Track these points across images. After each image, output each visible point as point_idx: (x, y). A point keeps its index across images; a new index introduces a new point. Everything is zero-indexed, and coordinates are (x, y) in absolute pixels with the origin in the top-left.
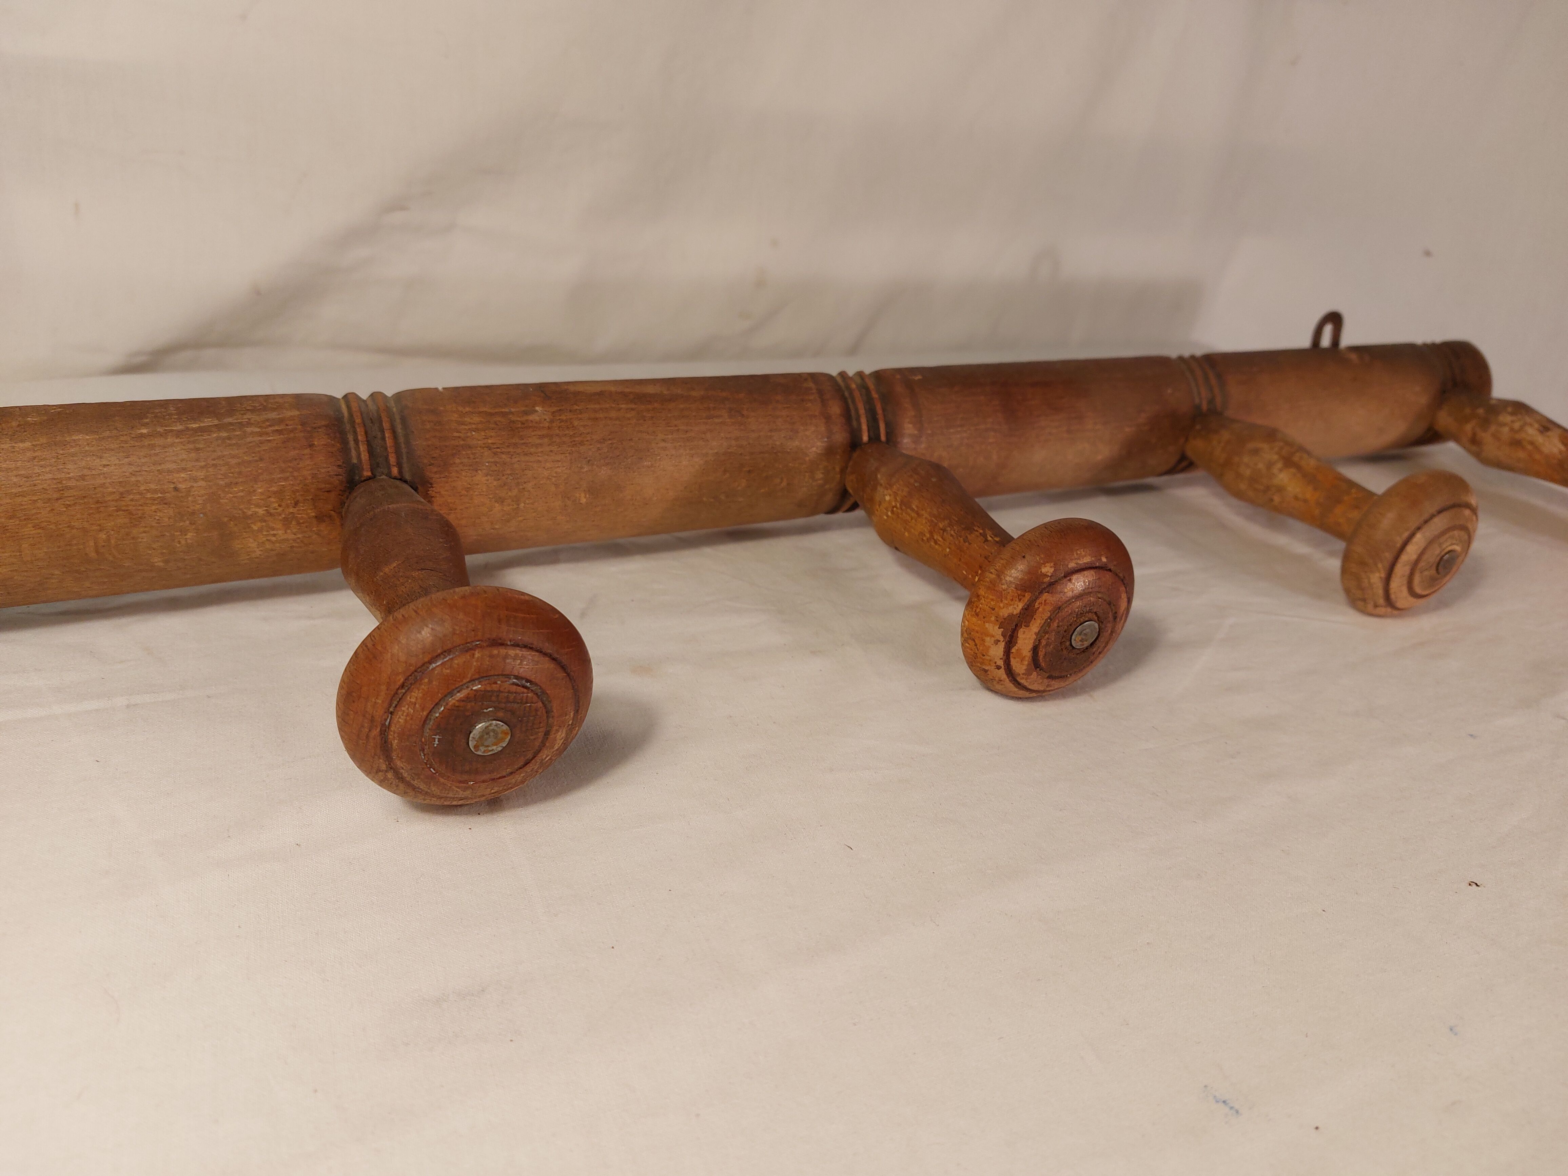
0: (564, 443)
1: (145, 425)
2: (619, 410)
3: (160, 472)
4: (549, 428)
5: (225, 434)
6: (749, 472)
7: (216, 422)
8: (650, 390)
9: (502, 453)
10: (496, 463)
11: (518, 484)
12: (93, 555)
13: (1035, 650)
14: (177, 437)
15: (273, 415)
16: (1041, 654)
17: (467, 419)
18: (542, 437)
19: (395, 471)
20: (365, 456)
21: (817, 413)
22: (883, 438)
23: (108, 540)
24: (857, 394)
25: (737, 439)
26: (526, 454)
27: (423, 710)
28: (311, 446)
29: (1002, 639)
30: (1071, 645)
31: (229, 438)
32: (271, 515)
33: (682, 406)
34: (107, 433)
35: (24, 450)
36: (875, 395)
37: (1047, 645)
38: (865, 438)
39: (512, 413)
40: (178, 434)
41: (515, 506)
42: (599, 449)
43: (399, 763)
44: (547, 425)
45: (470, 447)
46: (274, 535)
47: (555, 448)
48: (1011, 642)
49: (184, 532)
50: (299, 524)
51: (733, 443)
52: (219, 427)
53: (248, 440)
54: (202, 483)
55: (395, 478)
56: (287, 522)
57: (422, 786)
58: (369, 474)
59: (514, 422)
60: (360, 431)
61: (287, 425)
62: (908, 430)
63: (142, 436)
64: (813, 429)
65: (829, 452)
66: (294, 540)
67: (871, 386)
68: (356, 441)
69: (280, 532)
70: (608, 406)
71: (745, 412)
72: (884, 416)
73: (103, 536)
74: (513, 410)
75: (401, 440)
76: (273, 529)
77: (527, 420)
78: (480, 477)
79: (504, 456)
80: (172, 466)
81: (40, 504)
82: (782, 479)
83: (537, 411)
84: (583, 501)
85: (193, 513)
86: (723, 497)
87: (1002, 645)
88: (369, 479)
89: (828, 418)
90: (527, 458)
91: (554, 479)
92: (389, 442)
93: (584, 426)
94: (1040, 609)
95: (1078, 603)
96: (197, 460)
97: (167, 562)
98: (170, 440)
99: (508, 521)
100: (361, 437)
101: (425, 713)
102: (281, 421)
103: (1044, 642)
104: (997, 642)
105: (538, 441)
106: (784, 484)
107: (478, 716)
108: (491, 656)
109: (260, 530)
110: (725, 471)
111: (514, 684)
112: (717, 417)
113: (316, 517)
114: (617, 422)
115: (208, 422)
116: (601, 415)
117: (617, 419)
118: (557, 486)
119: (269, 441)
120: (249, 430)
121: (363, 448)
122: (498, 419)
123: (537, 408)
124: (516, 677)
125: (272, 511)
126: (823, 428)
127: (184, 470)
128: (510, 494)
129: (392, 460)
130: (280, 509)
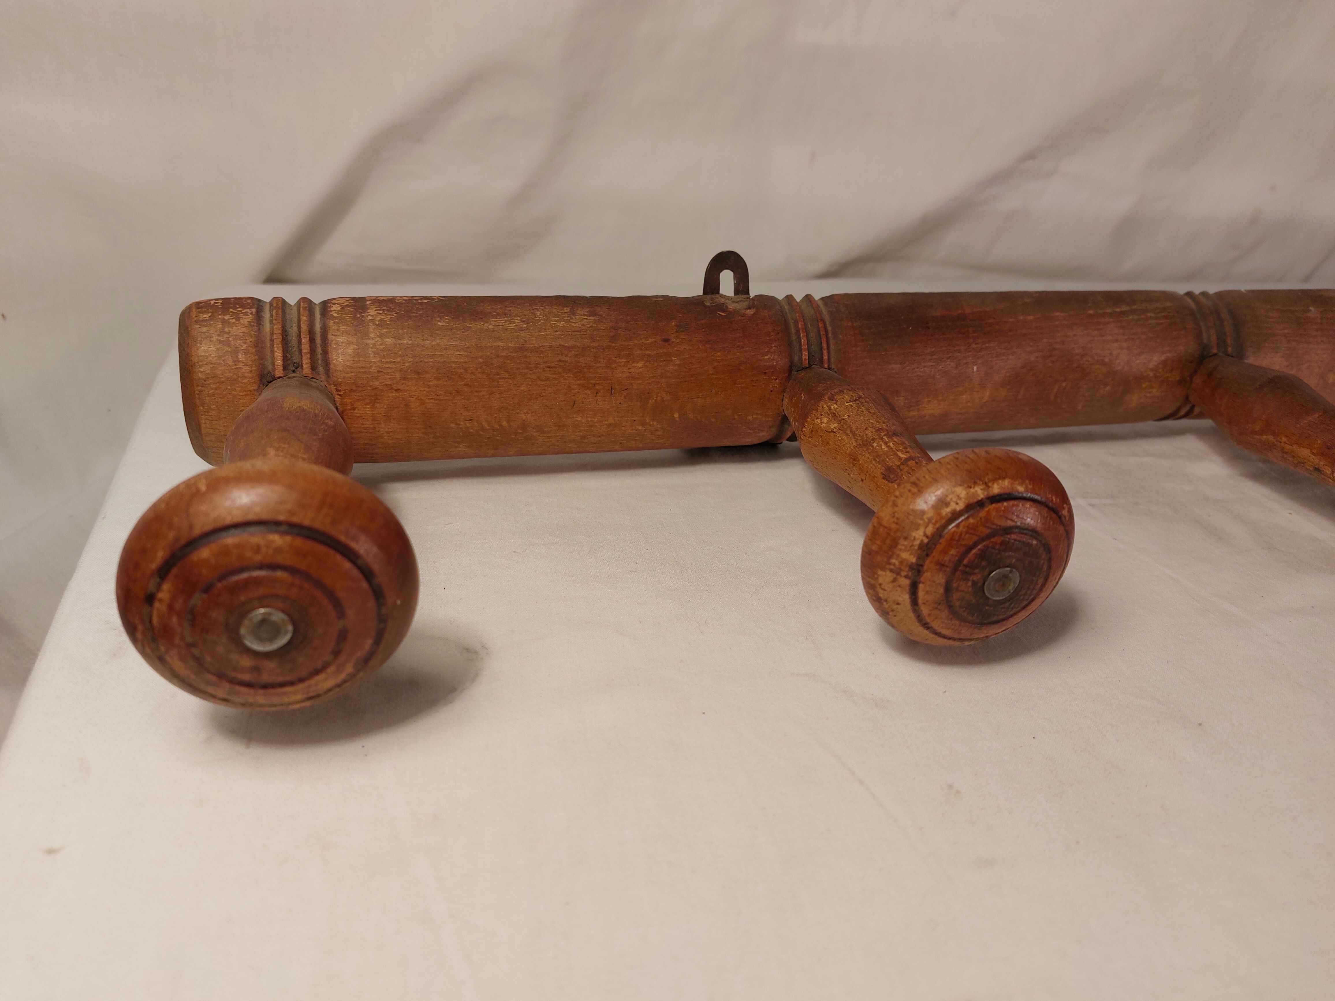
4: (1321, 323)
10: (1288, 347)
14: (1110, 317)
18: (1316, 330)
28: (1185, 328)
39: (1296, 311)
40: (1110, 315)
44: (1319, 321)
45: (1273, 335)
49: (1105, 386)
50: (1169, 385)
53: (1149, 322)
55: (1228, 355)
58: (1215, 352)
59: (1298, 317)
61: (1169, 313)
63: (1092, 315)
69: (1158, 390)
74: (1297, 309)
76: (1155, 388)
77: (1306, 317)
78: (1277, 358)
80: (1110, 338)
83: (1310, 311)
85: (1115, 373)
102: (1164, 309)
105: (1315, 333)
109: (1145, 388)
119: (1161, 324)
122: (1289, 315)
123: (1311, 308)
125: (1157, 375)
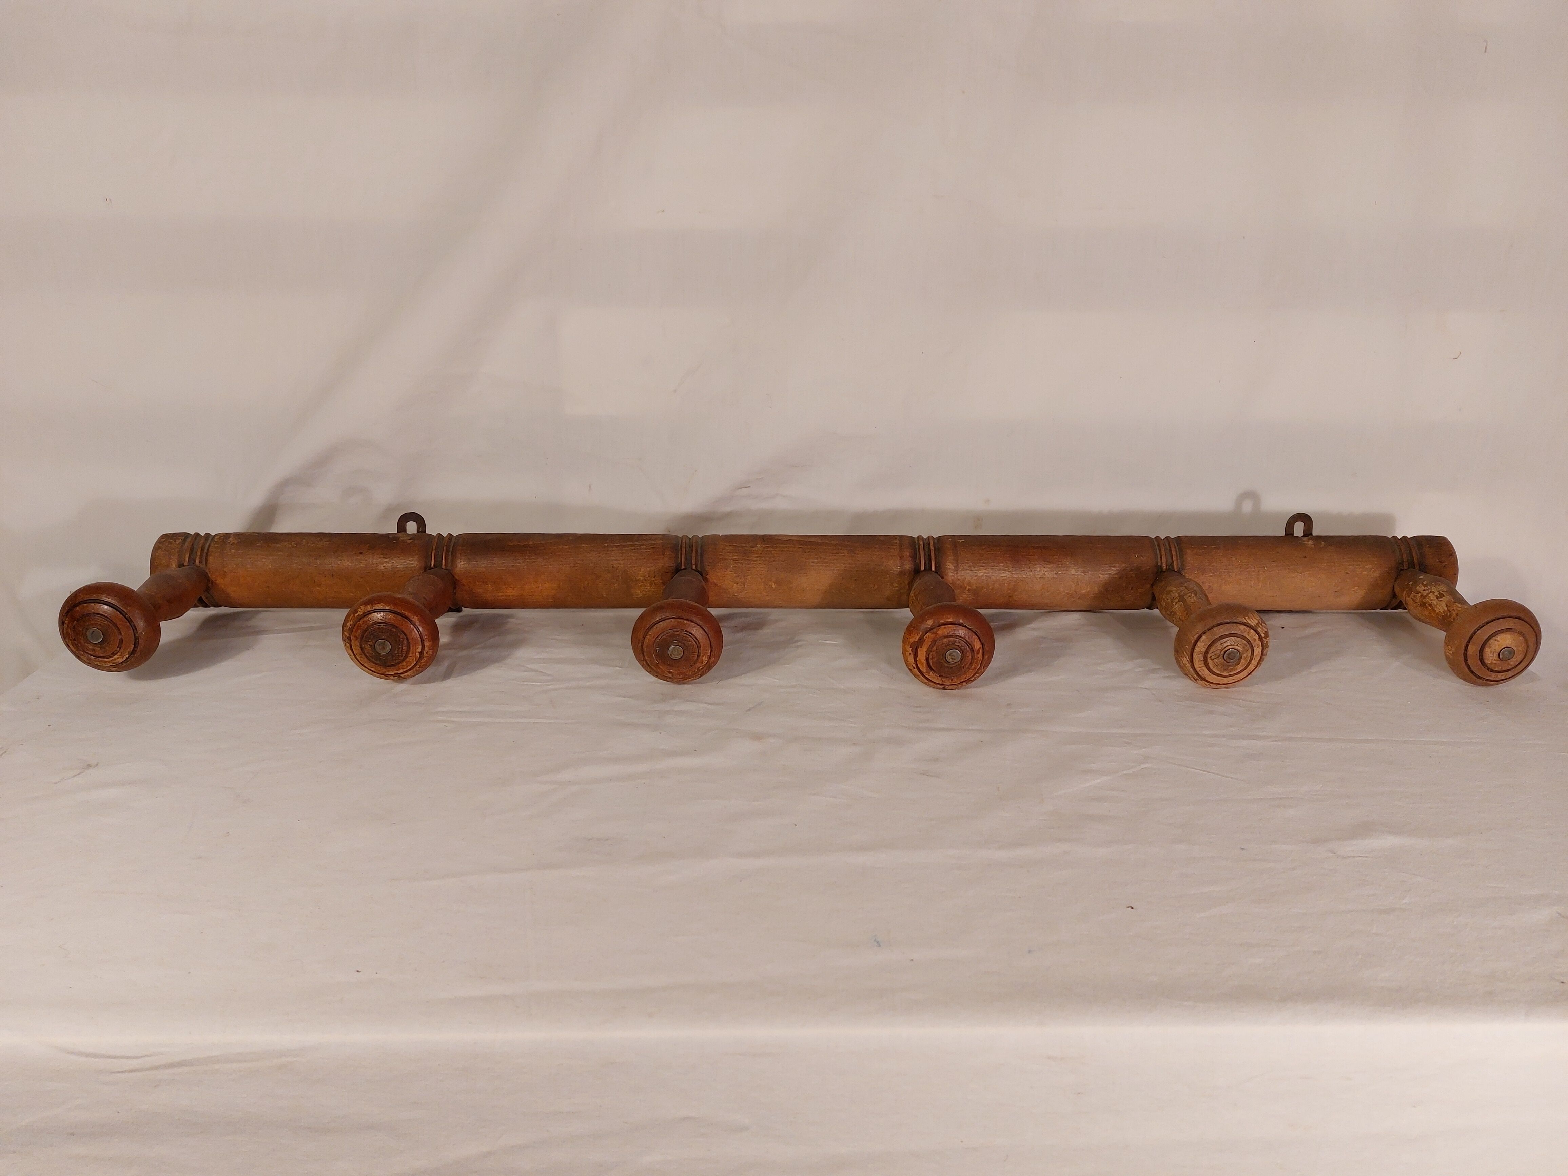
0: (766, 560)
1: (607, 543)
2: (795, 547)
3: (608, 560)
4: (761, 554)
5: (633, 548)
6: (856, 580)
7: (631, 543)
8: (813, 540)
9: (739, 563)
10: (735, 566)
11: (744, 577)
12: (583, 589)
13: (927, 659)
14: (617, 548)
15: (653, 542)
16: (931, 662)
17: (727, 548)
18: (757, 557)
19: (694, 567)
20: (683, 560)
21: (896, 555)
22: (933, 569)
23: (588, 584)
24: (922, 547)
25: (850, 564)
26: (749, 564)
27: (654, 638)
28: (664, 555)
29: (912, 653)
30: (946, 660)
31: (635, 549)
32: (646, 580)
33: (825, 547)
34: (593, 545)
35: (567, 548)
36: (932, 548)
37: (932, 658)
38: (922, 568)
39: (746, 546)
40: (617, 547)
41: (743, 586)
42: (782, 564)
43: (647, 658)
44: (760, 552)
45: (725, 559)
46: (646, 589)
47: (761, 562)
48: (916, 656)
49: (614, 584)
50: (655, 585)
51: (848, 565)
52: (632, 545)
53: (641, 550)
54: (622, 566)
55: (694, 570)
56: (651, 584)
57: (655, 668)
58: (684, 567)
59: (746, 550)
60: (684, 550)
61: (656, 546)
62: (949, 566)
63: (605, 546)
64: (892, 561)
65: (902, 573)
66: (654, 591)
67: (932, 543)
68: (681, 554)
69: (649, 587)
70: (790, 546)
71: (857, 552)
72: (935, 558)
73: (586, 582)
75: (699, 554)
76: (646, 586)
77: (752, 550)
78: (728, 572)
79: (739, 564)
81: (568, 568)
82: (874, 585)
83: (757, 546)
84: (774, 586)
85: (618, 576)
86: (843, 591)
87: (912, 656)
88: (684, 569)
89: (901, 557)
90: (749, 566)
91: (760, 576)
92: (694, 555)
93: (776, 554)
94: (926, 640)
95: (945, 640)
96: (622, 557)
97: (607, 595)
98: (613, 549)
99: (741, 592)
100: (684, 552)
101: (654, 639)
102: (655, 544)
103: (930, 657)
104: (910, 654)
105: (755, 559)
106: (876, 587)
107: (672, 643)
108: (678, 622)
109: (641, 586)
110: (843, 578)
111: (685, 633)
112: (841, 553)
113: (662, 583)
114: (792, 553)
115: (629, 543)
116: (785, 549)
117: (793, 551)
118: (761, 579)
119: (649, 551)
120: (642, 547)
121: (683, 557)
122: (740, 548)
124: (686, 631)
125: (646, 579)
126: (898, 562)
127: (617, 560)
128: (741, 580)
129: (694, 562)
130: (649, 578)
